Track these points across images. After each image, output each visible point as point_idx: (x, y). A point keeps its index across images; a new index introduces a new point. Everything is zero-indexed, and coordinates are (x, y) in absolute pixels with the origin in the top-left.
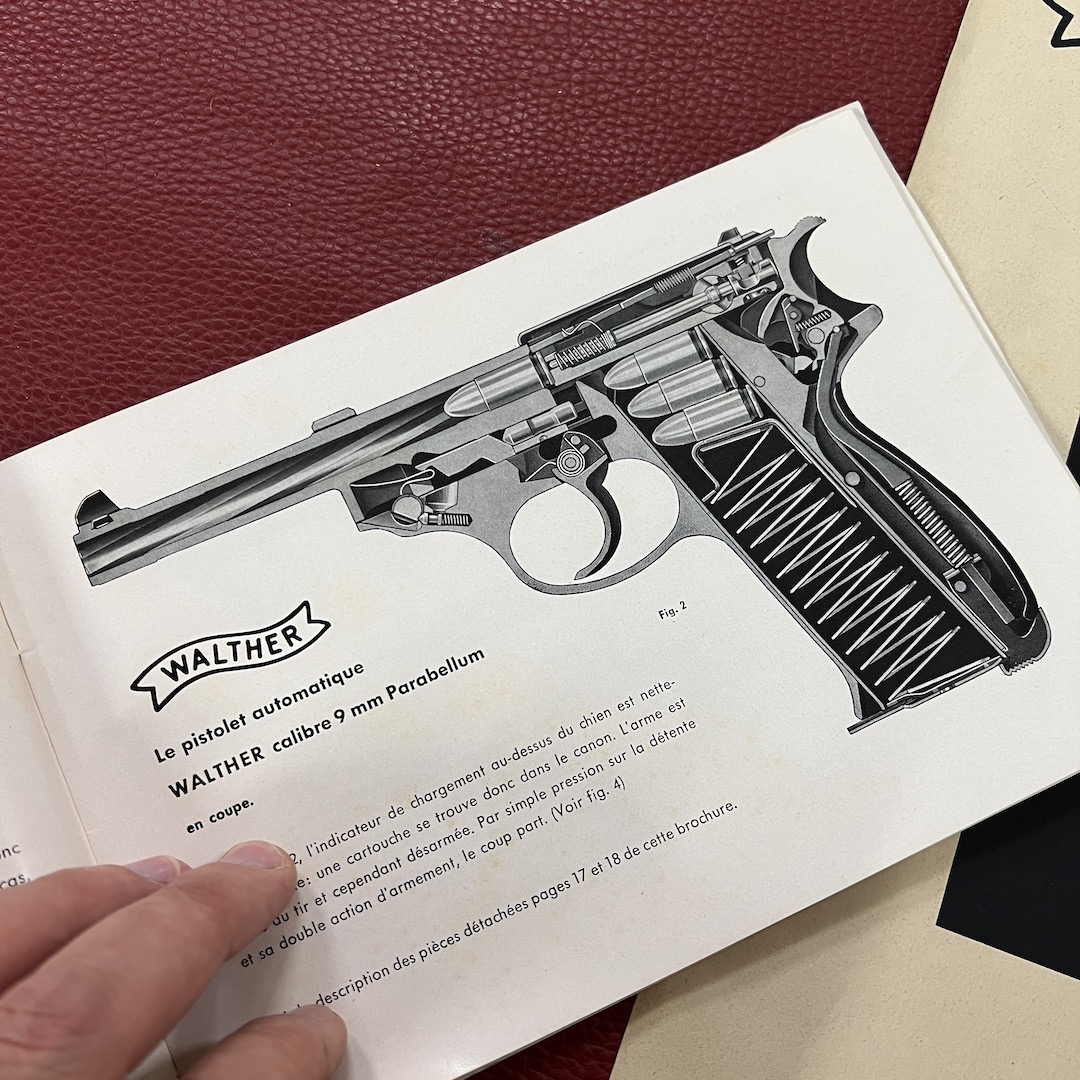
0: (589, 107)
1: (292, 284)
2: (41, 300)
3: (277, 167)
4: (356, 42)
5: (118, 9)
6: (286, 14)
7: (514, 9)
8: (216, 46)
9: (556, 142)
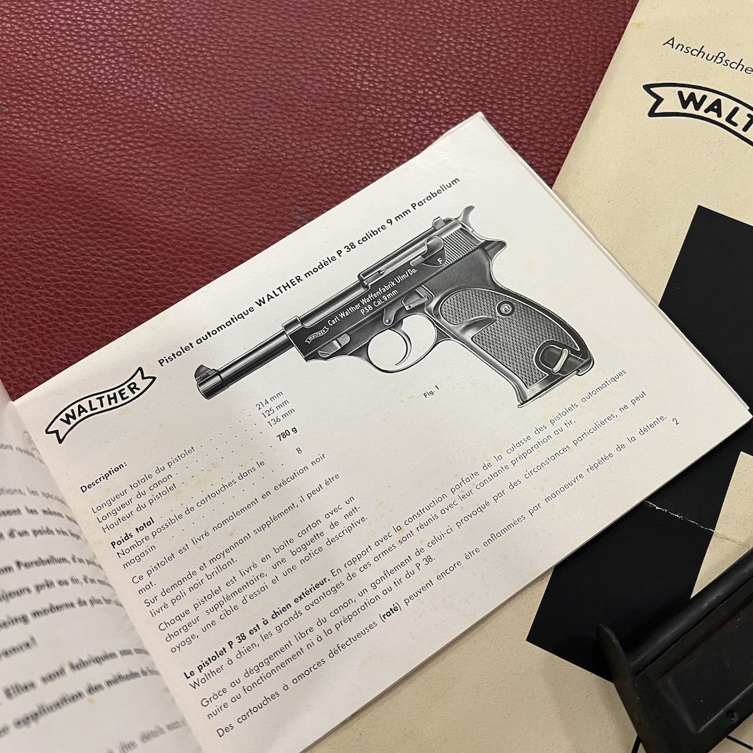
0: (365, 143)
1: (179, 232)
2: (38, 234)
3: (181, 168)
4: (235, 102)
6: (198, 87)
8: (156, 103)
9: (343, 161)
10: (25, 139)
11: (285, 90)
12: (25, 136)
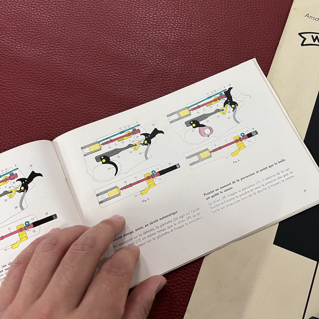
0: (194, 60)
1: (127, 99)
2: (71, 102)
3: (124, 73)
4: (141, 45)
5: (88, 38)
6: (126, 39)
7: (177, 38)
8: (110, 46)
9: (186, 68)
10: (60, 63)
11: (160, 39)
12: (60, 62)
